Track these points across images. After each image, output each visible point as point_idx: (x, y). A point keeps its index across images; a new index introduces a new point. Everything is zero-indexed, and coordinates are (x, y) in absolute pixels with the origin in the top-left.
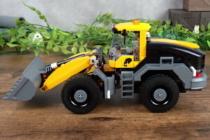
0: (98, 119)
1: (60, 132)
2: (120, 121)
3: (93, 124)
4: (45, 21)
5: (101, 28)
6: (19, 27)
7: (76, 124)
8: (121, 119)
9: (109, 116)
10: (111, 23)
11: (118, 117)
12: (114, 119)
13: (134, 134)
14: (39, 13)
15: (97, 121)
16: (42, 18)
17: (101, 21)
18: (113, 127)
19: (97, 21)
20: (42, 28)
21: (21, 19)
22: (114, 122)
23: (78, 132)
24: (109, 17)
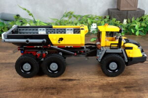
0: (65, 80)
1: (42, 89)
2: (78, 81)
3: (62, 83)
4: (32, 16)
5: (66, 21)
6: (17, 20)
7: (52, 83)
8: (79, 80)
9: (71, 78)
10: (73, 17)
11: (77, 79)
12: (75, 80)
13: (87, 90)
14: (29, 12)
15: (64, 81)
16: (30, 15)
17: (67, 16)
18: (74, 85)
19: (64, 16)
20: (30, 21)
21: (18, 16)
22: (75, 82)
23: (53, 88)
24: (71, 14)
